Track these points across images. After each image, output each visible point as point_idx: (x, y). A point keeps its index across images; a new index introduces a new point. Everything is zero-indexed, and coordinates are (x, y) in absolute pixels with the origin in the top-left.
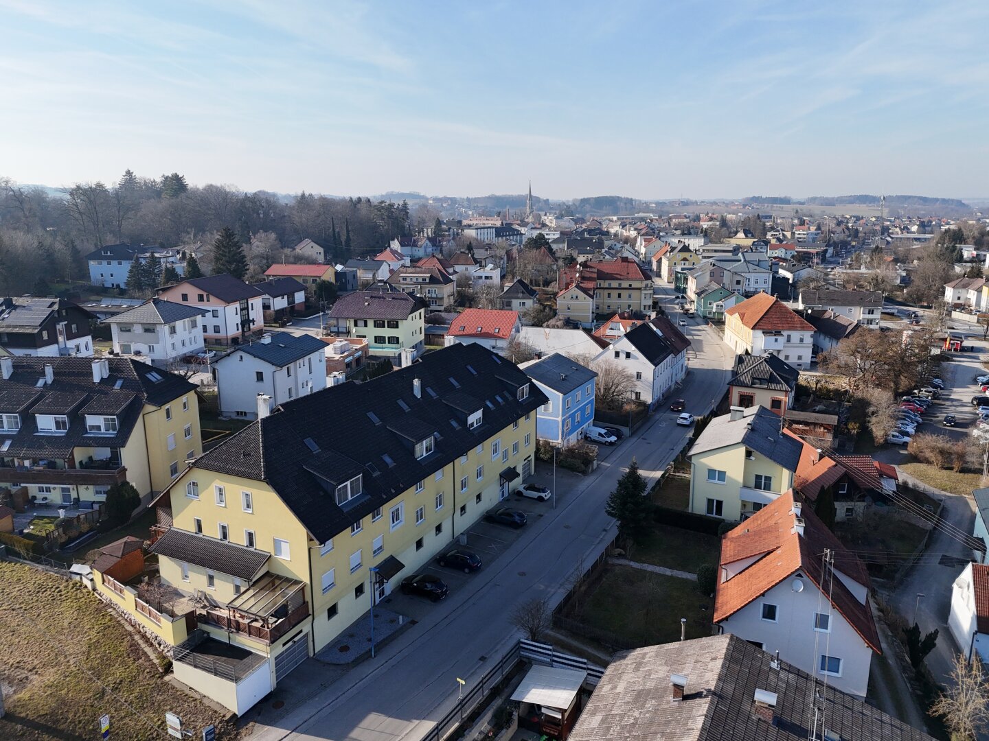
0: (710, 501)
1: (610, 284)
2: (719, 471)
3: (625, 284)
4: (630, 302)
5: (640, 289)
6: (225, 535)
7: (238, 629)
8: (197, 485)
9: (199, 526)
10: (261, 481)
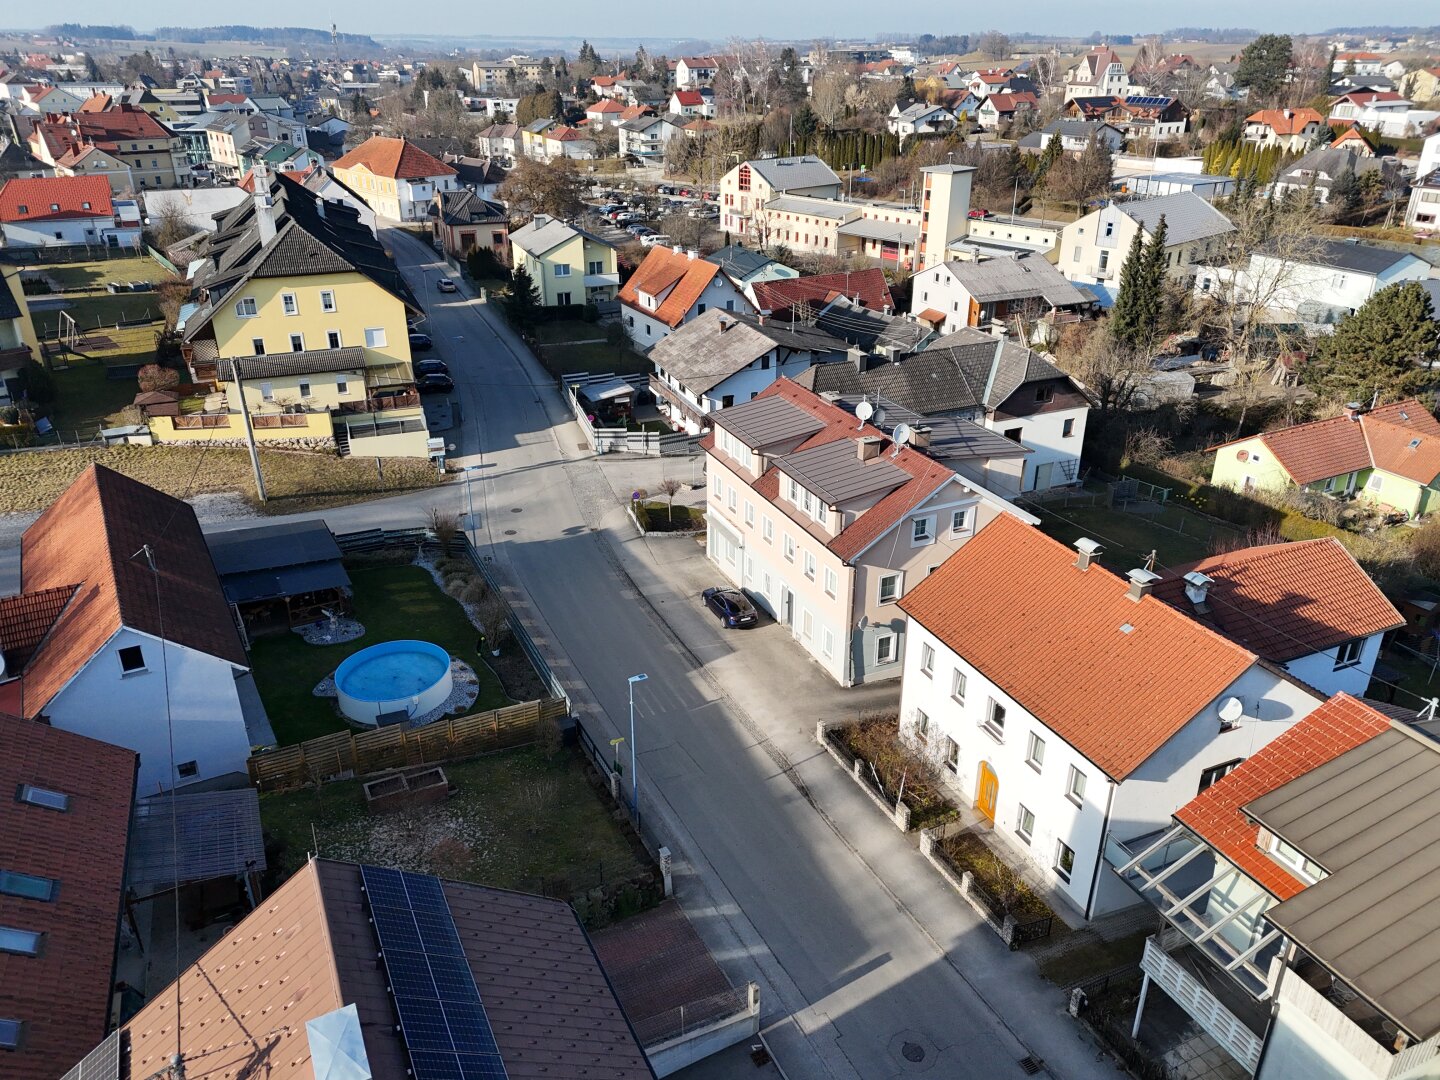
0: (560, 296)
1: (134, 147)
2: (564, 264)
3: (143, 146)
4: (157, 172)
5: (167, 151)
6: (297, 347)
7: (381, 407)
8: (252, 301)
9: (259, 347)
10: (351, 271)
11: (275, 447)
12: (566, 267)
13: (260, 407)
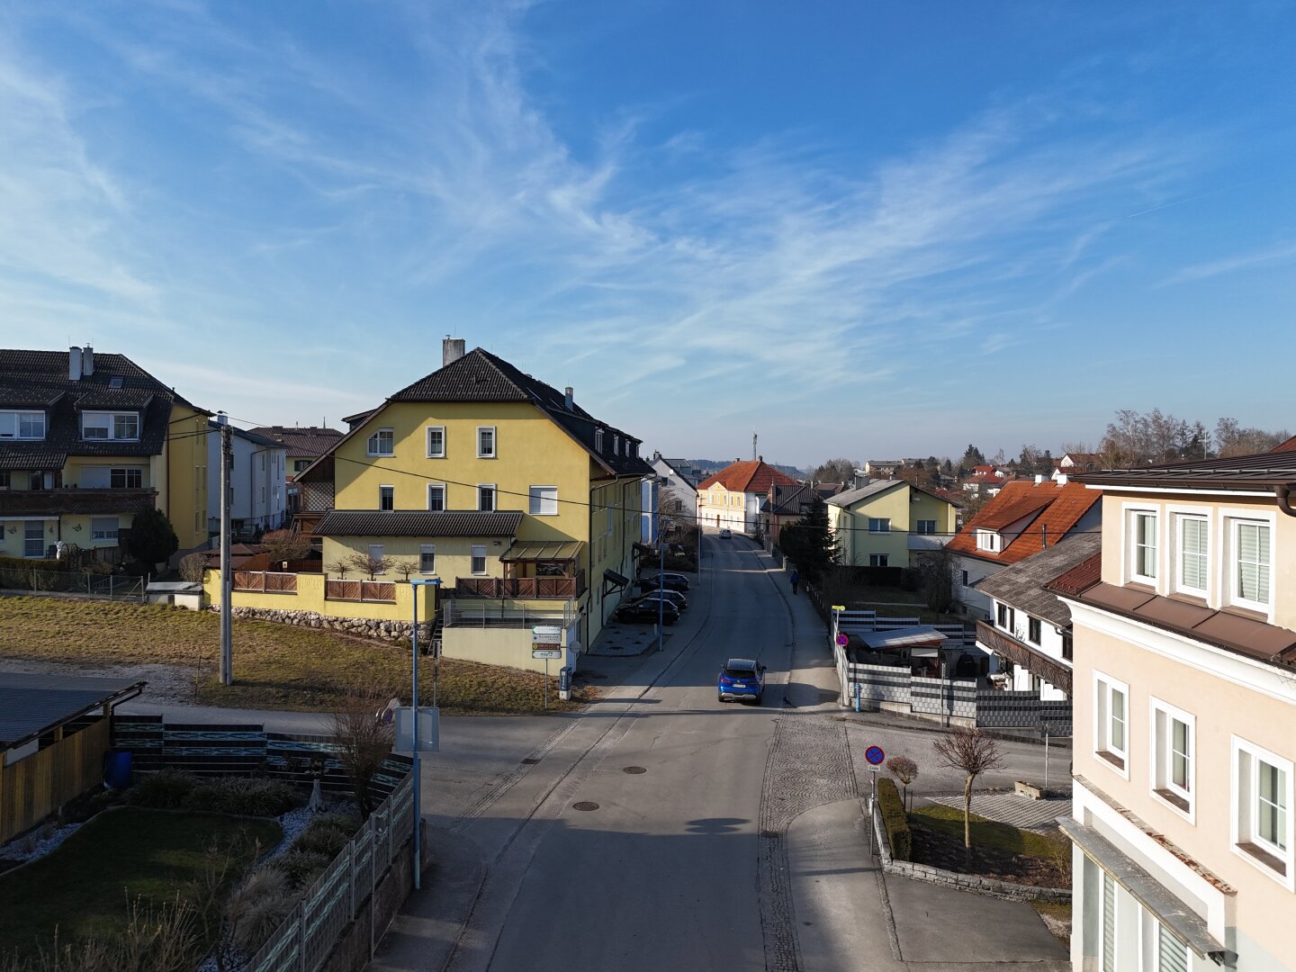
0: (873, 558)
2: (881, 519)
6: (436, 502)
7: (516, 593)
8: (390, 435)
9: (387, 498)
10: (522, 401)
11: (347, 631)
12: (885, 521)
13: (343, 570)
